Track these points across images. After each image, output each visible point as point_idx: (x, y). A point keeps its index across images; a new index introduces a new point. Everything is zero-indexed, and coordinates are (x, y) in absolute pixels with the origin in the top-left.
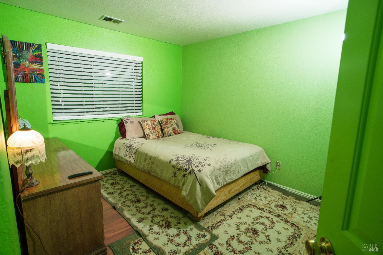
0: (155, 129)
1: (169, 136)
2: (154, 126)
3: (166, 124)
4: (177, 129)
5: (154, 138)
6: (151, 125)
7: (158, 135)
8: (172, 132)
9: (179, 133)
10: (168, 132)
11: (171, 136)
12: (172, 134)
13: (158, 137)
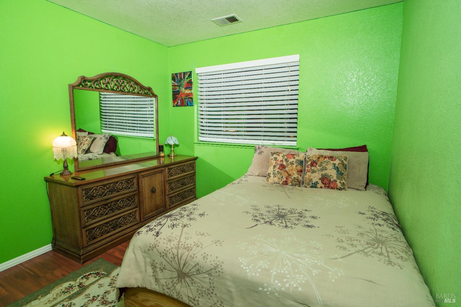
0: (285, 168)
1: (312, 187)
2: (285, 163)
3: (312, 164)
4: (335, 178)
5: (276, 181)
6: (280, 161)
7: (285, 179)
8: (320, 182)
9: (337, 188)
10: (311, 180)
11: (316, 187)
12: (318, 186)
13: (285, 183)
